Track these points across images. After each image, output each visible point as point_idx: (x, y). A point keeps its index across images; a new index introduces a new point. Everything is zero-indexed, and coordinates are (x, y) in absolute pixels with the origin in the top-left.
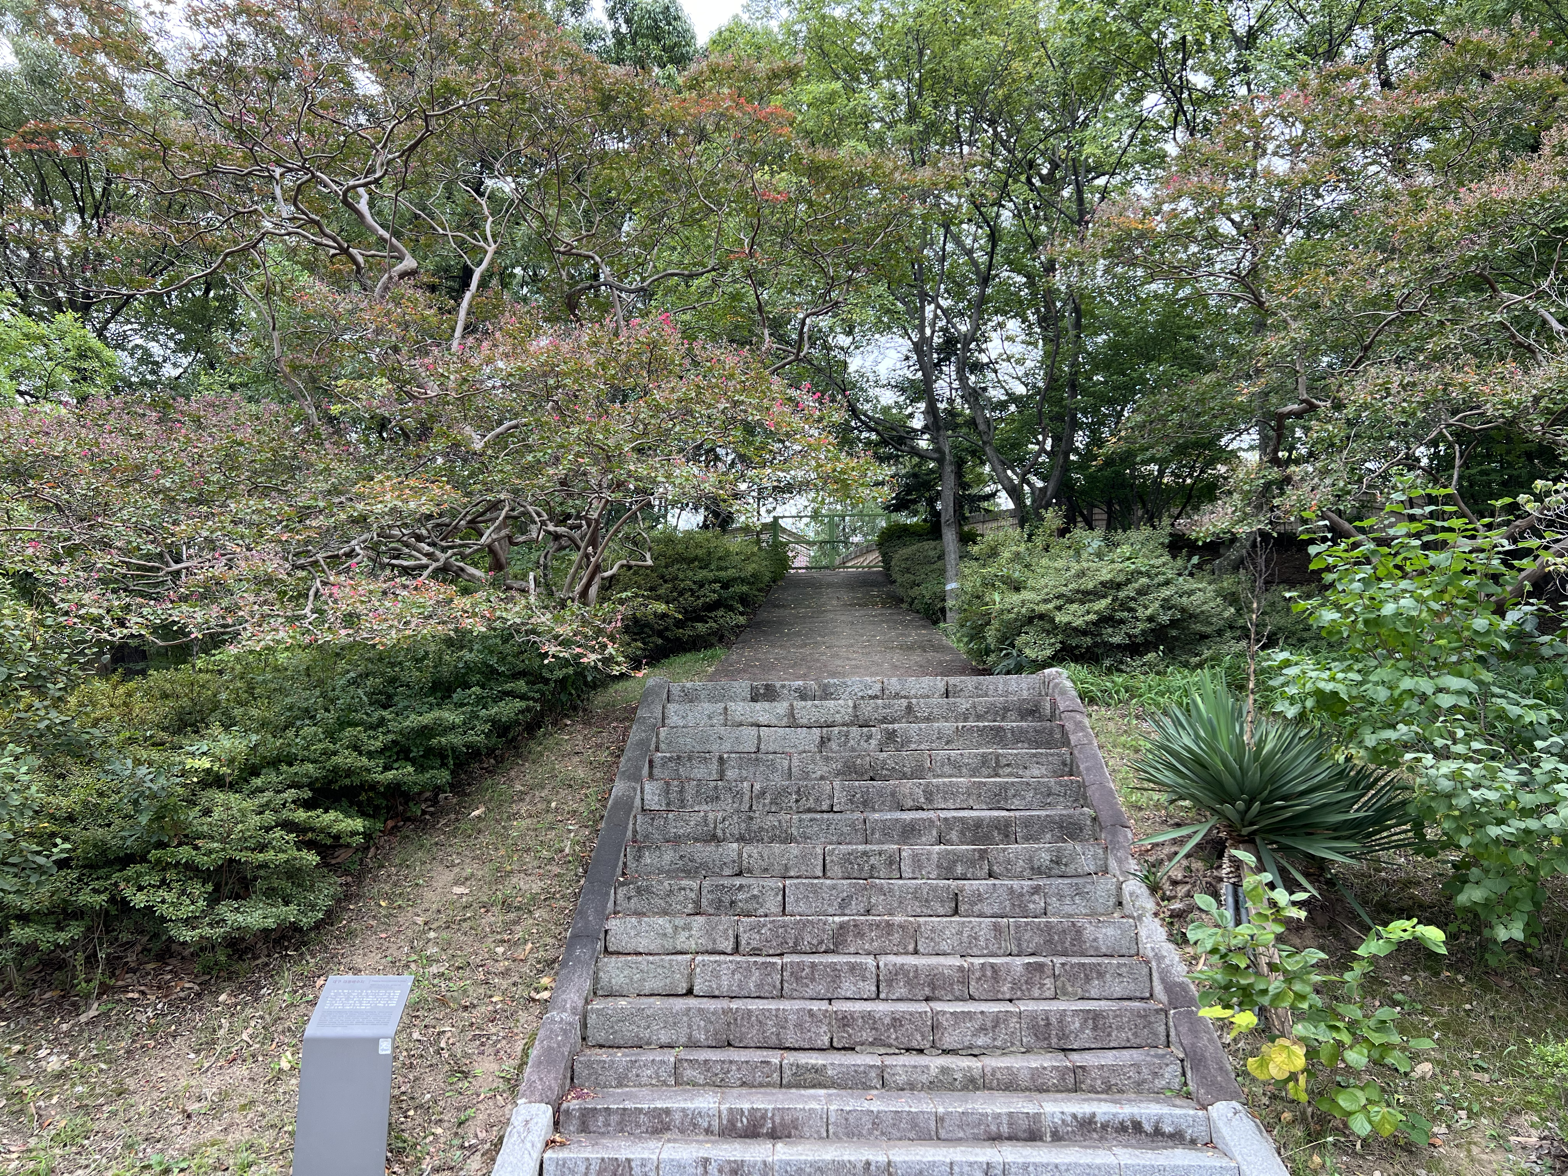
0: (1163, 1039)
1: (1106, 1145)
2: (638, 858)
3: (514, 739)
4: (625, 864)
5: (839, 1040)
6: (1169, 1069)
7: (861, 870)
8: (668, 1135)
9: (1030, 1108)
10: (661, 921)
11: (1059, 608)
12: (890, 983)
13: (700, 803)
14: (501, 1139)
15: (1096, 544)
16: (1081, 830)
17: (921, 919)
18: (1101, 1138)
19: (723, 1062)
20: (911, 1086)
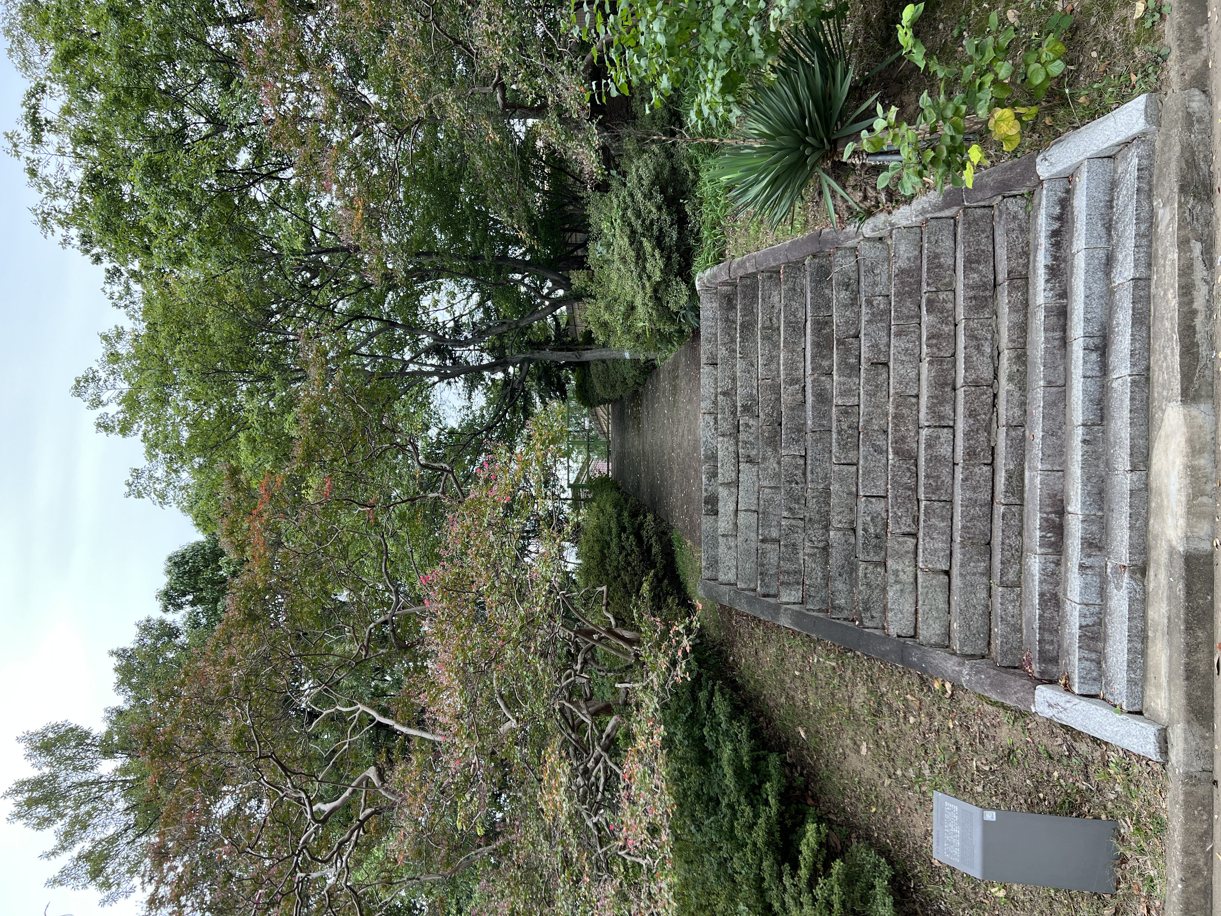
0: (986, 211)
1: (1070, 257)
2: (841, 609)
3: (743, 701)
4: (845, 619)
5: (987, 458)
6: (1011, 208)
7: (852, 436)
8: (1061, 595)
9: (1041, 315)
10: (891, 594)
11: (649, 278)
12: (942, 418)
13: (798, 559)
14: (1063, 726)
15: (599, 248)
16: (823, 266)
17: (892, 391)
18: (1065, 261)
19: (1003, 549)
20: (1023, 404)
